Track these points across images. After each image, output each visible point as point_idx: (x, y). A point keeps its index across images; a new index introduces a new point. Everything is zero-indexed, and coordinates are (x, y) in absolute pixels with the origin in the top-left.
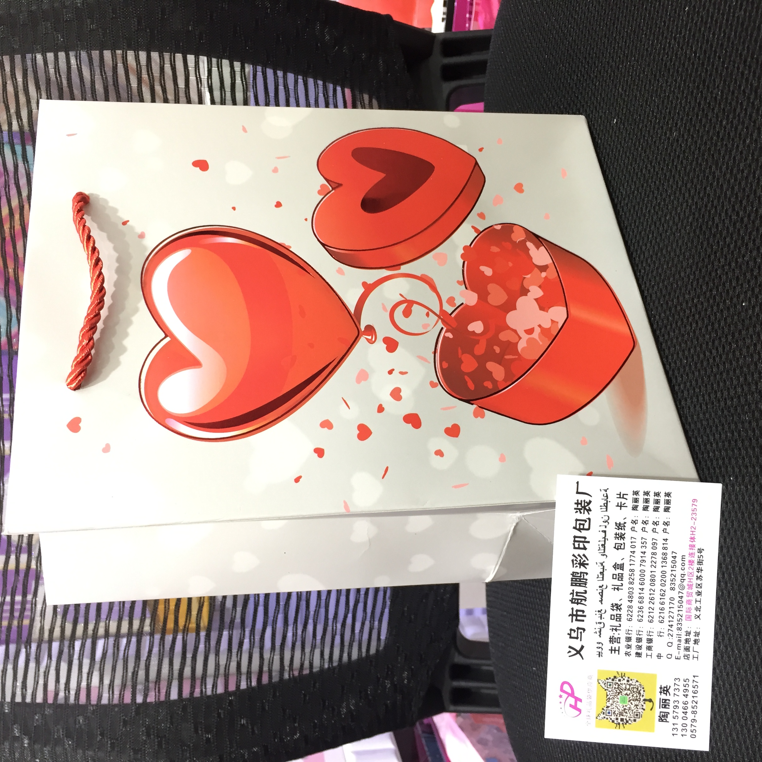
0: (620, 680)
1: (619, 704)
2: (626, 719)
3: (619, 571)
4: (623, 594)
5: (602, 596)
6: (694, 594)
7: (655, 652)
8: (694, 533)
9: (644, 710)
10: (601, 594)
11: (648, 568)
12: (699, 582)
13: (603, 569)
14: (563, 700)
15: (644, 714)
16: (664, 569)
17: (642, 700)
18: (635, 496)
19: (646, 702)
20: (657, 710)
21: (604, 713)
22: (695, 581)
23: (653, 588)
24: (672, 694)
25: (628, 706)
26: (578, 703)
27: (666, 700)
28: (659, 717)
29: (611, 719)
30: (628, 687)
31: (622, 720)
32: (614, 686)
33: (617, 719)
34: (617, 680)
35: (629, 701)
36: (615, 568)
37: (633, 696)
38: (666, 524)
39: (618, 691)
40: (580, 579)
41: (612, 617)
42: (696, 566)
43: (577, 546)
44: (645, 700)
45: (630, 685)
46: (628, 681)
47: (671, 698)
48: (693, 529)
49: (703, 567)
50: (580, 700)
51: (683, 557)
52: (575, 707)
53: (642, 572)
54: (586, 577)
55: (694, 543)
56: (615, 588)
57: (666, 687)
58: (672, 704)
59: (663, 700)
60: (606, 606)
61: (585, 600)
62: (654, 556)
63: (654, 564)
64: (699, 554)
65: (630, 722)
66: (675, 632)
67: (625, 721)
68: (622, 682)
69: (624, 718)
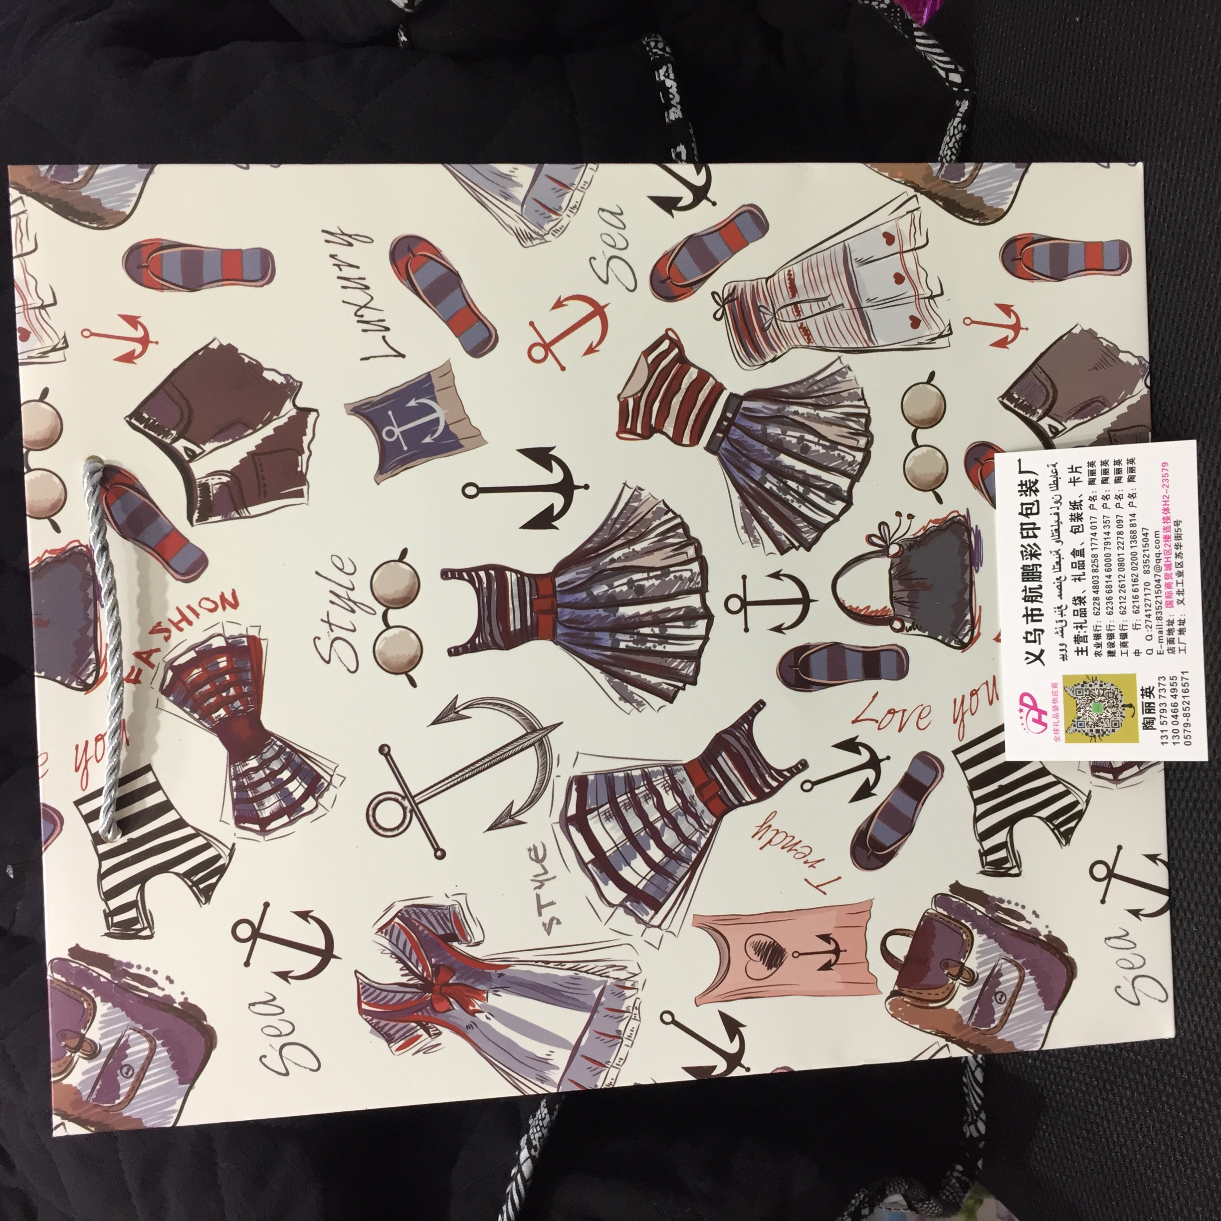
0: (1091, 686)
1: (1092, 714)
2: (1102, 730)
3: (1079, 558)
4: (1087, 584)
5: (1061, 589)
6: (1174, 576)
7: (1131, 649)
8: (1167, 503)
9: (1124, 717)
10: (1060, 588)
11: (1114, 551)
12: (1179, 560)
13: (1060, 557)
14: (1024, 714)
15: (1125, 722)
16: (1134, 550)
17: (1120, 706)
18: (1091, 468)
19: (1125, 708)
20: (1141, 717)
21: (1074, 726)
22: (1173, 560)
23: (1122, 573)
24: (1157, 696)
25: (1104, 715)
26: (1043, 716)
27: (1150, 704)
28: (1143, 724)
29: (1084, 731)
30: (1101, 692)
31: (1098, 731)
32: (1085, 693)
33: (1091, 731)
34: (1088, 685)
35: (1105, 709)
36: (1074, 555)
37: (1108, 702)
38: (1131, 496)
39: (1090, 698)
40: (1033, 573)
41: (1075, 613)
42: (1173, 542)
43: (1025, 534)
44: (1123, 706)
45: (1104, 690)
46: (1101, 685)
47: (1157, 701)
48: (1166, 499)
49: (1182, 542)
50: (1045, 713)
51: (1156, 534)
52: (1039, 721)
53: (1108, 557)
54: (1039, 570)
55: (1168, 515)
56: (1075, 579)
57: (1149, 689)
58: (1157, 708)
59: (1146, 703)
60: (1067, 600)
61: (1041, 597)
62: (1120, 536)
63: (1121, 545)
64: (1176, 527)
65: (1107, 733)
66: (1155, 622)
67: (1101, 732)
68: (1093, 688)
69: (1100, 728)
